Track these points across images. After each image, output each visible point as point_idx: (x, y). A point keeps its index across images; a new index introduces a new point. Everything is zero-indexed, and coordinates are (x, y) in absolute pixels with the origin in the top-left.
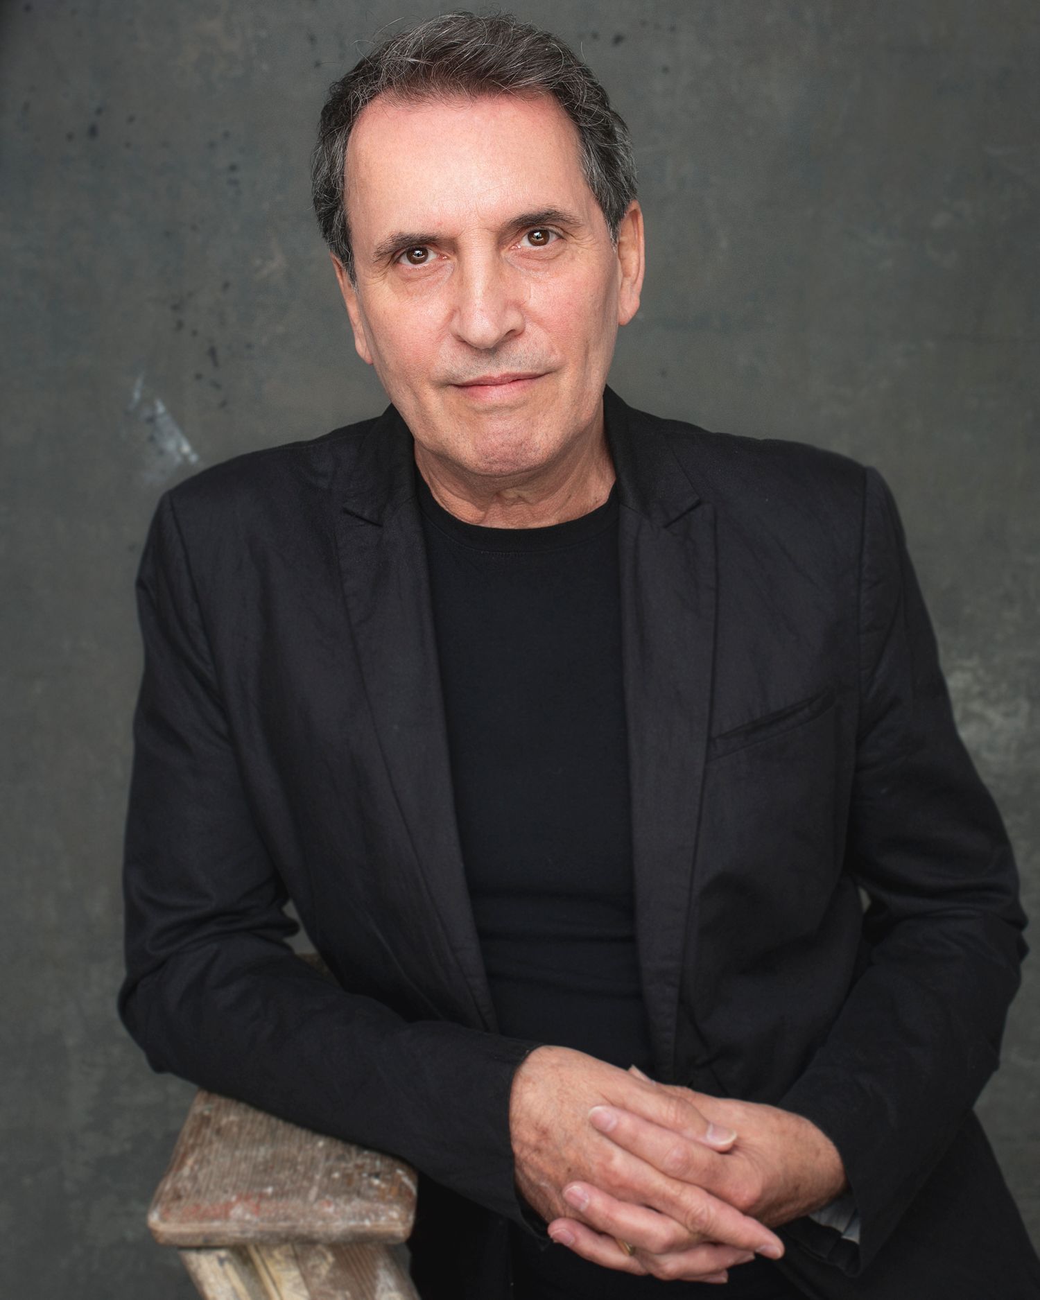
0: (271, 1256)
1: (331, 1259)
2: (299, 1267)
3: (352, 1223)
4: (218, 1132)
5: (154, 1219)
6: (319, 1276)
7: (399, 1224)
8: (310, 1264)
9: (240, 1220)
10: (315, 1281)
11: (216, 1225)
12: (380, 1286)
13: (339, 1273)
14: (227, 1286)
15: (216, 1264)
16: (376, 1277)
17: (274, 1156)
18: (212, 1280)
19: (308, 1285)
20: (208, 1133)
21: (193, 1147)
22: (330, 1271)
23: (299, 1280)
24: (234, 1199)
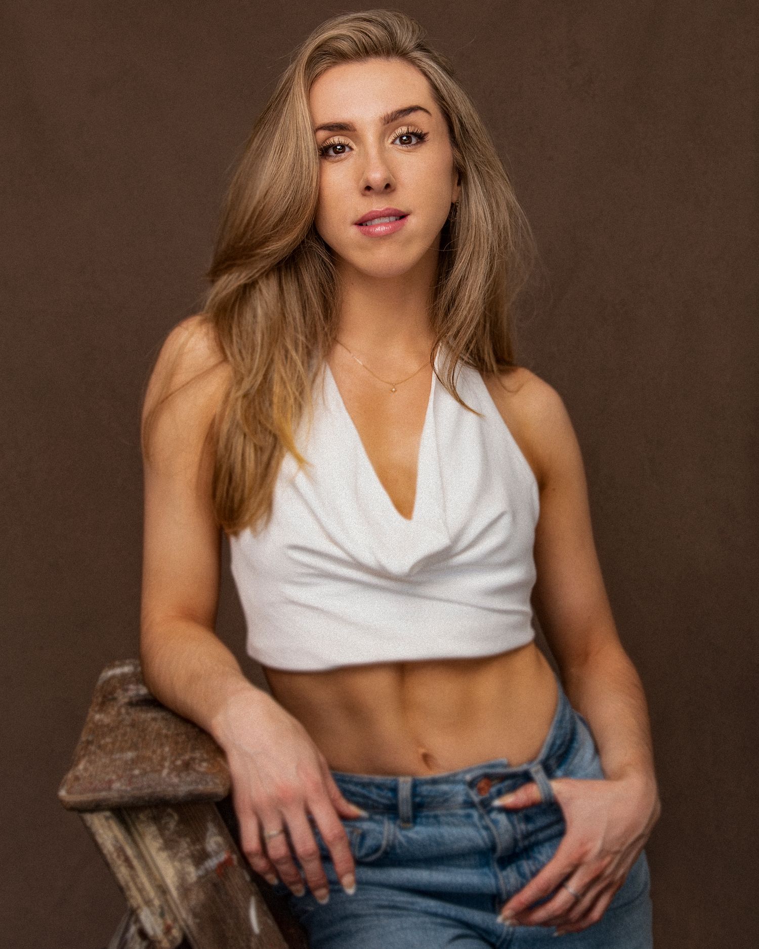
0: (138, 818)
1: (176, 817)
2: (155, 823)
3: (191, 788)
4: (100, 747)
5: (63, 793)
6: (168, 830)
7: (221, 787)
8: (163, 822)
9: (118, 791)
10: (167, 833)
11: (103, 794)
12: (208, 834)
13: (182, 827)
14: (111, 835)
15: (103, 821)
16: (206, 829)
17: (138, 757)
18: (101, 831)
19: (162, 835)
20: (93, 748)
21: (84, 756)
22: (176, 826)
23: (157, 832)
24: (114, 777)
